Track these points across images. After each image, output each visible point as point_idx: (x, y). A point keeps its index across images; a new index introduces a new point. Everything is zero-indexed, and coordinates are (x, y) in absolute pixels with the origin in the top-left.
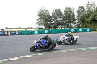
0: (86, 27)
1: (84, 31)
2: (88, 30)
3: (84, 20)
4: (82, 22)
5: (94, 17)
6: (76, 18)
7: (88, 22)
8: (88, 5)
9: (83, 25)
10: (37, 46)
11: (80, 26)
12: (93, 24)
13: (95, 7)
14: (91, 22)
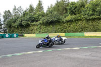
0: (13, 32)
1: (11, 37)
2: (15, 35)
3: (11, 25)
4: (9, 27)
5: (21, 21)
6: (3, 23)
7: (14, 27)
8: (15, 9)
9: (10, 30)
10: (41, 44)
11: (7, 31)
12: (20, 29)
13: (22, 12)
14: (18, 27)
